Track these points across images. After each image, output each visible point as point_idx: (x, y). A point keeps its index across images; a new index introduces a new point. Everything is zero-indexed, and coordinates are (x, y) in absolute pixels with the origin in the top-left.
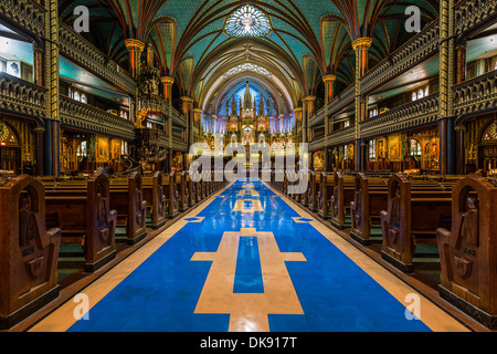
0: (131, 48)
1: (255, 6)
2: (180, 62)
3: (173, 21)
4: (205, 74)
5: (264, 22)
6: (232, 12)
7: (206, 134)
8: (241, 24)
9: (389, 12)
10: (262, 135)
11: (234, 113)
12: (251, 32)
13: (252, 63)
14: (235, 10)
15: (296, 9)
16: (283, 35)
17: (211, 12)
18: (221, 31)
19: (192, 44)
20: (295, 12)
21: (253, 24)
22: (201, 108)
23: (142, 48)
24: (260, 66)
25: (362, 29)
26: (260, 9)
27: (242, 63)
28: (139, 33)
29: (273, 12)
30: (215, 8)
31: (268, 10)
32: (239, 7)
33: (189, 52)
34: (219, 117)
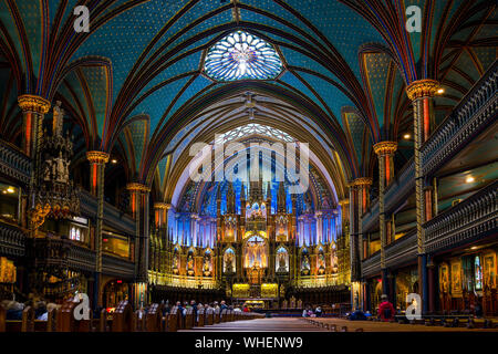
0: (27, 108)
1: (252, 33)
2: (121, 127)
3: (107, 63)
4: (173, 143)
5: (270, 56)
6: (213, 42)
7: (178, 248)
8: (231, 60)
9: (476, 36)
10: (282, 249)
11: (232, 210)
12: (252, 73)
13: (262, 123)
14: (219, 39)
15: (320, 34)
16: (306, 76)
17: (175, 44)
18: (197, 73)
19: (144, 97)
20: (319, 39)
21: (253, 59)
22: (169, 202)
23: (46, 108)
24: (275, 127)
25: (419, 66)
26: (260, 36)
27: (244, 124)
28: (40, 85)
29: (283, 40)
30: (182, 39)
31: (274, 37)
32: (226, 34)
33: (141, 110)
34: (204, 217)
